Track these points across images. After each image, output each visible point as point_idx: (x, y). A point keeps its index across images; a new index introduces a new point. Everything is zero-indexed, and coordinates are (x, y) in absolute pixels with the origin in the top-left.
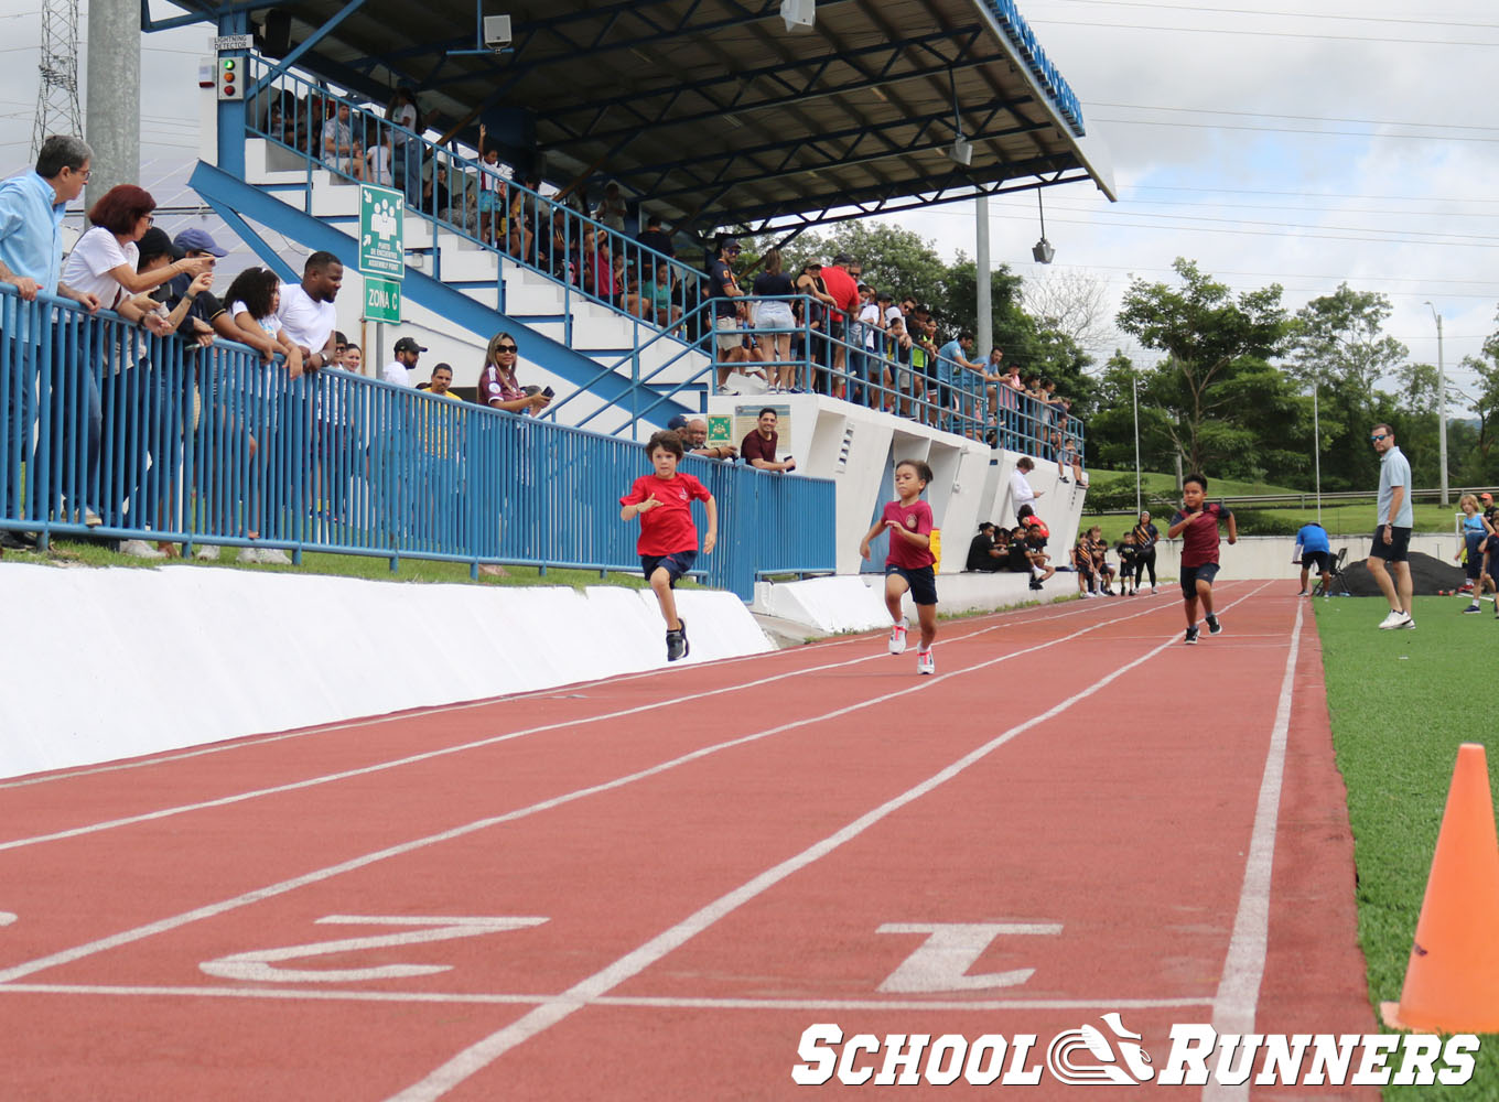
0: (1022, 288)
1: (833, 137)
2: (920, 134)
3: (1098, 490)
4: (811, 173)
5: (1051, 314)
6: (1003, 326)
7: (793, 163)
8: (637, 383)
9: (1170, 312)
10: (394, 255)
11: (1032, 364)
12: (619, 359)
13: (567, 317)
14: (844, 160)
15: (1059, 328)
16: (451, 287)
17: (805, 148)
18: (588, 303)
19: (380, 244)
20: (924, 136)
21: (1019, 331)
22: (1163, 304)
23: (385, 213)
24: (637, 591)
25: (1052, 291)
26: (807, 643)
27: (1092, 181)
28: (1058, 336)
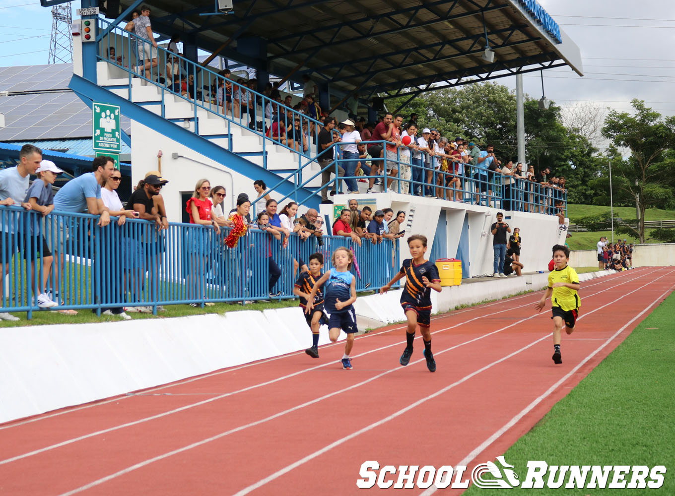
0: (561, 113)
1: (429, 47)
2: (473, 45)
3: (592, 220)
4: (420, 66)
5: (576, 126)
6: (551, 132)
7: (409, 60)
8: (297, 188)
9: (629, 127)
10: (115, 140)
11: (566, 151)
12: (290, 174)
13: (265, 153)
14: (434, 59)
15: (580, 133)
16: (204, 139)
17: (414, 53)
18: (275, 145)
19: (105, 134)
20: (476, 45)
21: (560, 135)
22: (625, 123)
23: (108, 118)
24: (262, 312)
25: (576, 114)
26: (366, 332)
27: (567, 66)
28: (579, 137)
